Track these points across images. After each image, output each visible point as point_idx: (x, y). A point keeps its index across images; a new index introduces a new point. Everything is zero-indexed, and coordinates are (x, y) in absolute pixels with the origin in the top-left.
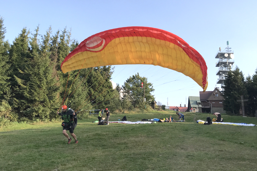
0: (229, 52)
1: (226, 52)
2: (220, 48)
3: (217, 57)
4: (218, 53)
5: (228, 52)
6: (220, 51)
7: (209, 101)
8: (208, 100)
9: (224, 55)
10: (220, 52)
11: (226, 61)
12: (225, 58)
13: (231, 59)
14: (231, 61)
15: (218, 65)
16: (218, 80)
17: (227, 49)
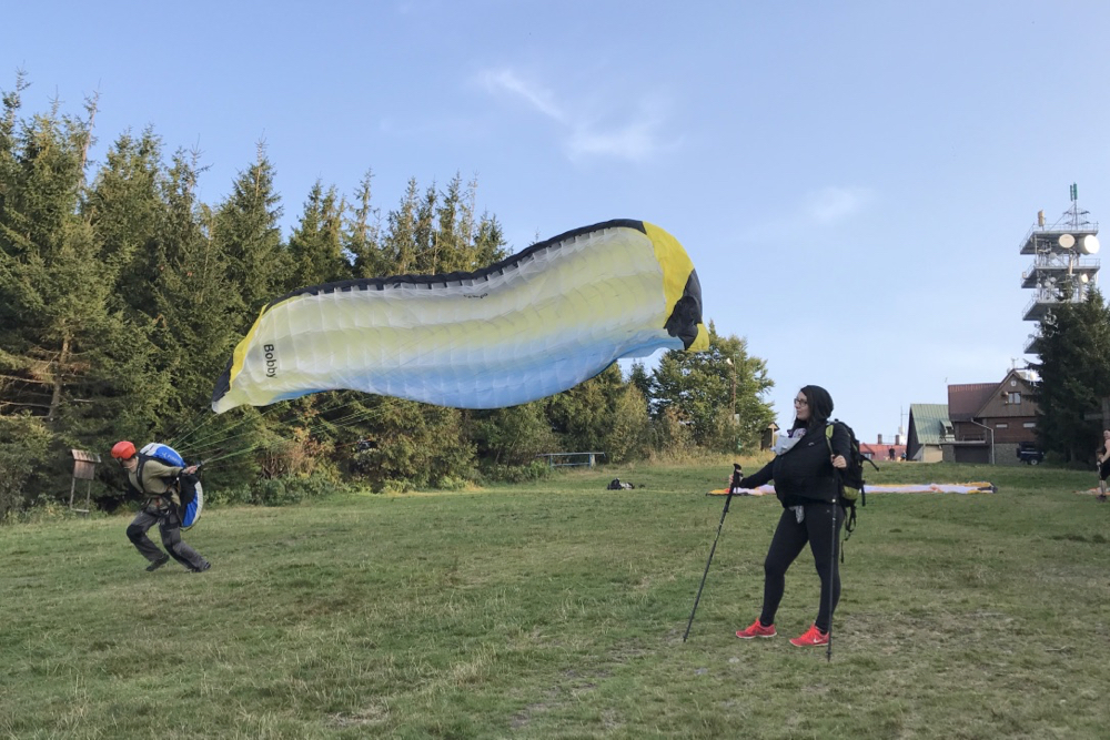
0: (1080, 229)
1: (1068, 228)
2: (1040, 214)
3: (1028, 249)
4: (1034, 234)
5: (1074, 228)
6: (1041, 224)
7: (985, 421)
8: (981, 415)
9: (1057, 243)
10: (1040, 230)
11: (1067, 264)
12: (1063, 251)
13: (1086, 253)
14: (1084, 262)
15: (1030, 282)
16: (1032, 340)
17: (1070, 219)
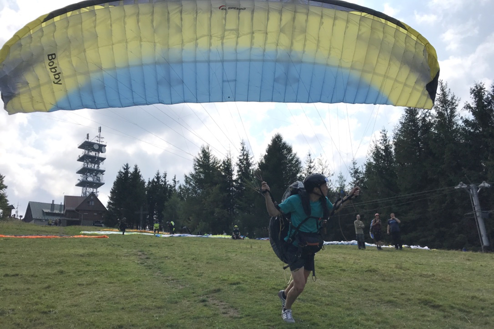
0: (101, 143)
1: (96, 142)
2: (88, 135)
3: (81, 147)
4: (85, 141)
5: (98, 143)
6: (88, 138)
8: (78, 209)
9: (93, 146)
10: (87, 140)
11: (94, 155)
12: (94, 150)
13: (102, 152)
14: (101, 155)
15: (81, 159)
16: (79, 182)
17: (97, 139)
